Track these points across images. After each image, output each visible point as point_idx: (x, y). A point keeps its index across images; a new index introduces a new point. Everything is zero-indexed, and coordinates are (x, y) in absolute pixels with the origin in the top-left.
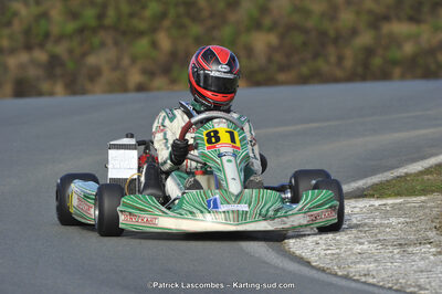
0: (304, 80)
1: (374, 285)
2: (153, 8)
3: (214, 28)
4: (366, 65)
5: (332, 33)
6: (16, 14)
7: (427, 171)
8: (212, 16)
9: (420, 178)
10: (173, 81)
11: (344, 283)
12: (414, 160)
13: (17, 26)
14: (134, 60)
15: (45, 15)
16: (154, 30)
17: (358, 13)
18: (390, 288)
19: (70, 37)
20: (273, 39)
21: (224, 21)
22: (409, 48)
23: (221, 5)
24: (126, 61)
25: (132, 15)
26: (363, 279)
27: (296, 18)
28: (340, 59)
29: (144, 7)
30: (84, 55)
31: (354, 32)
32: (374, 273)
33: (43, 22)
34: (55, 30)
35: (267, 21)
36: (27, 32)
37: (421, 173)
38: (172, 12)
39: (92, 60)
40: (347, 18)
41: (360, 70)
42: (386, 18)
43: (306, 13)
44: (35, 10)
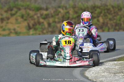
2: (98, 10)
3: (115, 16)
6: (60, 12)
8: (114, 13)
13: (60, 15)
15: (68, 12)
16: (98, 17)
19: (75, 18)
21: (118, 15)
29: (96, 10)
33: (67, 14)
34: (71, 16)
36: (63, 17)
38: (103, 12)
44: (65, 11)
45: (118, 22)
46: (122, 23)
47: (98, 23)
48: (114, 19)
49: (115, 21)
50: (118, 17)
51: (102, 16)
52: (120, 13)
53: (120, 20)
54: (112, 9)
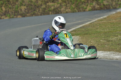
0: (32, 15)
3: (14, 6)
4: (44, 11)
5: (37, 6)
8: (13, 3)
17: (42, 1)
20: (25, 7)
21: (16, 5)
22: (53, 8)
23: (15, 1)
27: (30, 3)
28: (39, 10)
31: (41, 5)
35: (24, 4)
38: (5, 3)
40: (40, 2)
41: (43, 13)
42: (48, 2)
43: (32, 2)
45: (16, 10)
46: (20, 11)
47: (2, 11)
48: (13, 8)
49: (14, 9)
50: (16, 6)
51: (4, 6)
52: (17, 3)
53: (17, 8)
54: (11, 1)
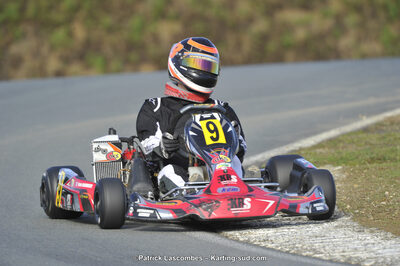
1: (272, 249)
7: (320, 145)
8: (123, 7)
9: (313, 152)
10: (88, 67)
11: (245, 248)
12: (307, 136)
14: (52, 48)
18: (287, 252)
20: (177, 27)
24: (45, 50)
25: (51, 8)
26: (263, 244)
28: (239, 45)
30: (8, 44)
31: (250, 20)
32: (273, 239)
35: (172, 11)
37: (314, 147)
39: (15, 49)
40: (244, 8)
